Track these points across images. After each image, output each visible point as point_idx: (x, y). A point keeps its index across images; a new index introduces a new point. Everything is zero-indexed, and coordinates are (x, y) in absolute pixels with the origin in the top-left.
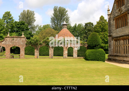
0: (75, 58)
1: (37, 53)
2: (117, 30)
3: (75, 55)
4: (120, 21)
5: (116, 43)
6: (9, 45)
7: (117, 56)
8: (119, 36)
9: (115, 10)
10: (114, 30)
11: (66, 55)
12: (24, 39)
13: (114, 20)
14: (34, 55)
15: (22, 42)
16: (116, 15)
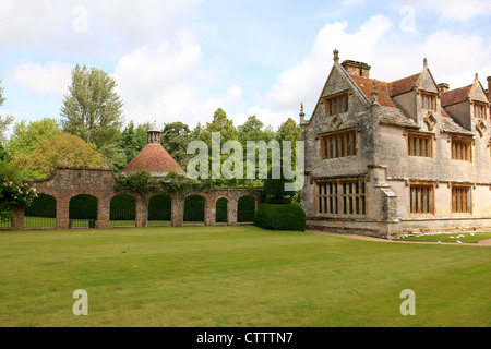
0: (232, 225)
1: (142, 211)
2: (327, 161)
3: (232, 217)
4: (334, 143)
5: (323, 189)
6: (66, 191)
7: (328, 219)
8: (331, 175)
9: (321, 118)
10: (316, 162)
11: (213, 219)
12: (111, 176)
13: (317, 139)
14: (133, 217)
15: (105, 183)
16: (325, 129)
